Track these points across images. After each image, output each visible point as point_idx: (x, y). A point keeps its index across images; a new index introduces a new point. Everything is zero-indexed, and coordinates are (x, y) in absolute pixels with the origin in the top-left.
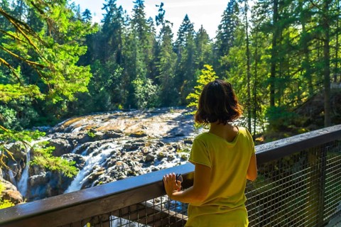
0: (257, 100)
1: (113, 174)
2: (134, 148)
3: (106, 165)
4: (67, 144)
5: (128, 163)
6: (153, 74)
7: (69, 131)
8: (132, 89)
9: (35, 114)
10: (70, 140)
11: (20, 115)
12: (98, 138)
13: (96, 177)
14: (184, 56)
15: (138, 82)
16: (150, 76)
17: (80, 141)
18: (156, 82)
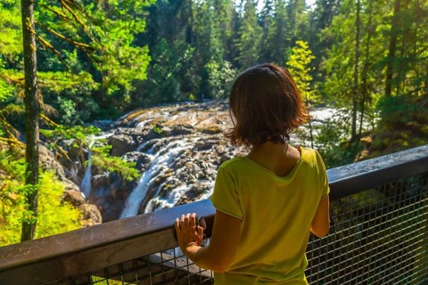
0: (367, 87)
1: (182, 177)
4: (130, 141)
5: (200, 164)
6: (231, 55)
7: (133, 125)
8: (205, 75)
9: (95, 106)
10: (134, 137)
11: (79, 107)
12: (165, 134)
13: (163, 179)
14: (272, 30)
15: (213, 65)
16: (228, 57)
17: (146, 138)
18: (235, 65)
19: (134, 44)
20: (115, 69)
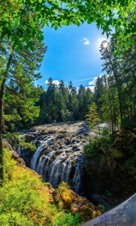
0: (115, 116)
1: (53, 148)
2: (62, 137)
3: (50, 144)
4: (33, 136)
5: (59, 143)
7: (34, 131)
8: (60, 114)
9: (22, 125)
10: (35, 135)
11: (16, 126)
12: (46, 134)
13: (46, 149)
14: (82, 100)
15: (63, 111)
16: (68, 108)
17: (39, 135)
18: (70, 110)
19: (35, 105)
20: (27, 113)
